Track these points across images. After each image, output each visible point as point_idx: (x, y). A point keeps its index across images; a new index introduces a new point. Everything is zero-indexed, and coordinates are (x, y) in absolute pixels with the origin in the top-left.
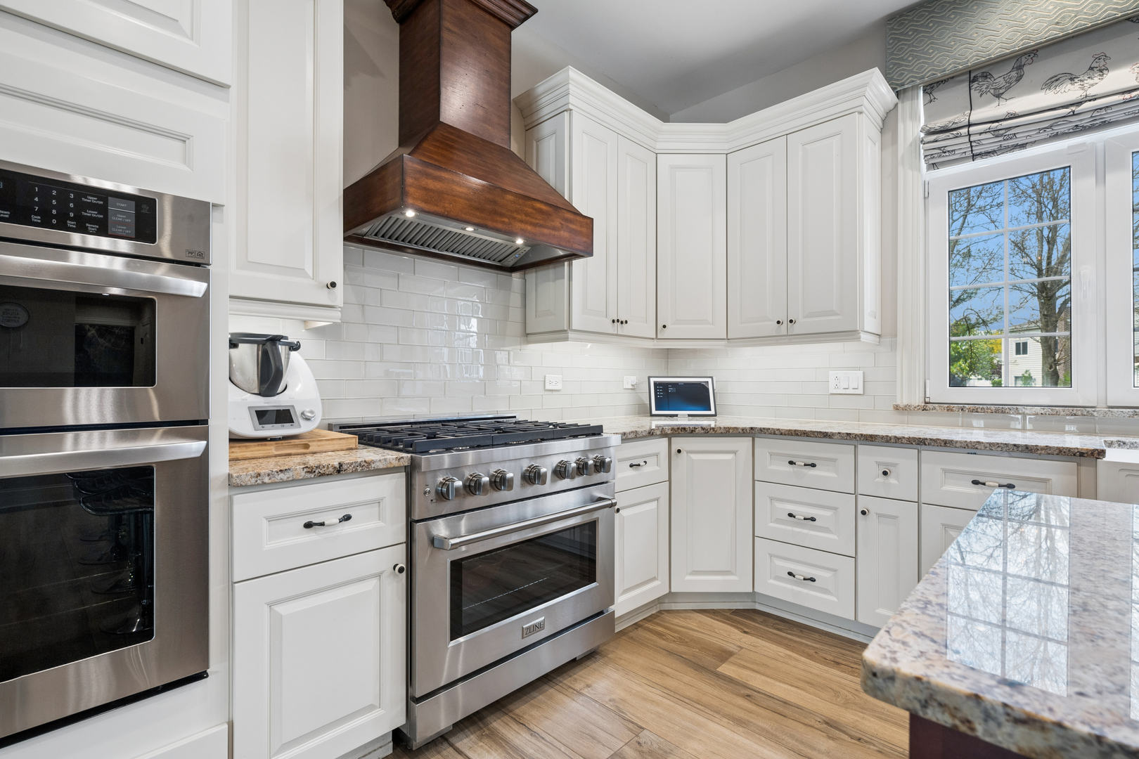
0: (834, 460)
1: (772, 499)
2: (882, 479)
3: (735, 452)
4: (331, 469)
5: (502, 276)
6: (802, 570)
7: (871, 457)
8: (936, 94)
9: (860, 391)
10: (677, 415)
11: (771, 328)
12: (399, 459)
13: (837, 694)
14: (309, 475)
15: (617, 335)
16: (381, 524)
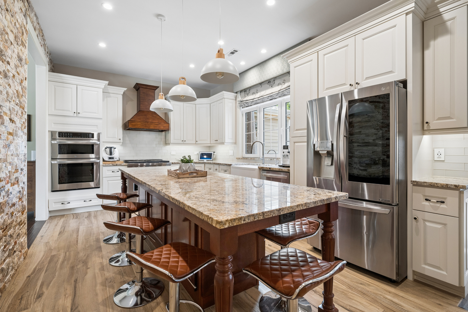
5: (160, 133)
8: (241, 93)
9: (233, 155)
15: (184, 144)
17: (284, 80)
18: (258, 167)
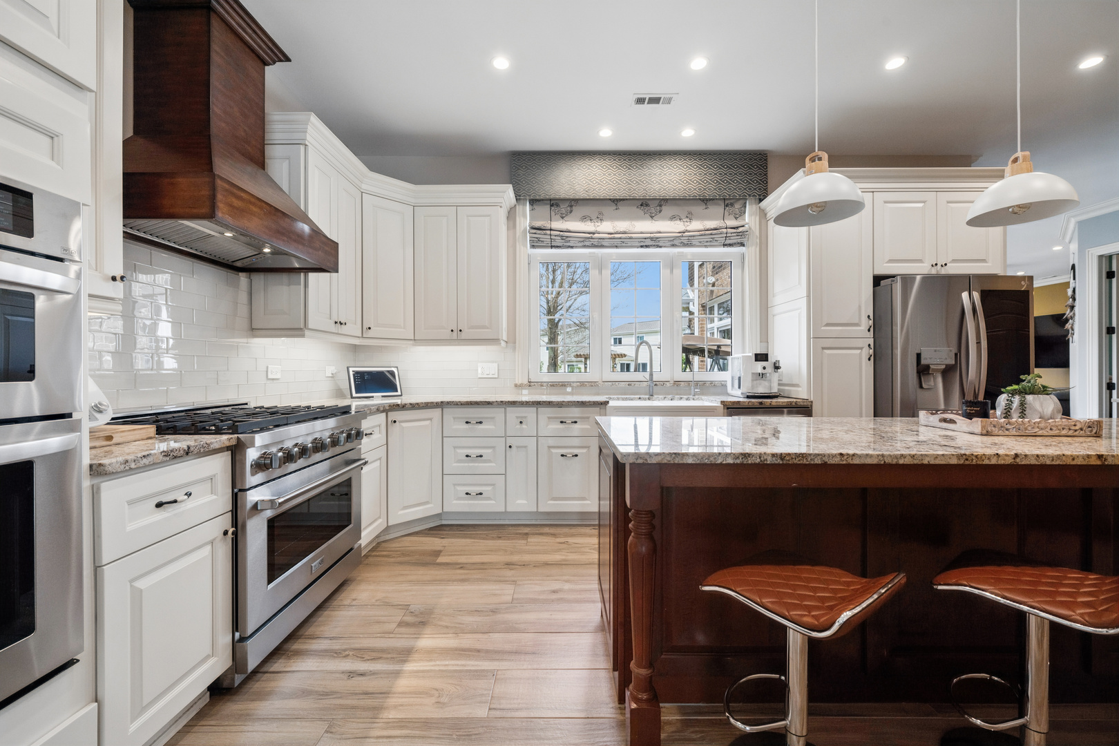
0: (493, 418)
1: (455, 448)
2: (519, 426)
3: (431, 419)
4: (182, 452)
6: (474, 490)
7: (513, 413)
8: (535, 207)
10: (373, 397)
11: (446, 334)
12: (229, 439)
13: (506, 551)
14: (165, 459)
15: (338, 334)
16: (215, 497)
17: (690, 213)
18: (722, 402)
